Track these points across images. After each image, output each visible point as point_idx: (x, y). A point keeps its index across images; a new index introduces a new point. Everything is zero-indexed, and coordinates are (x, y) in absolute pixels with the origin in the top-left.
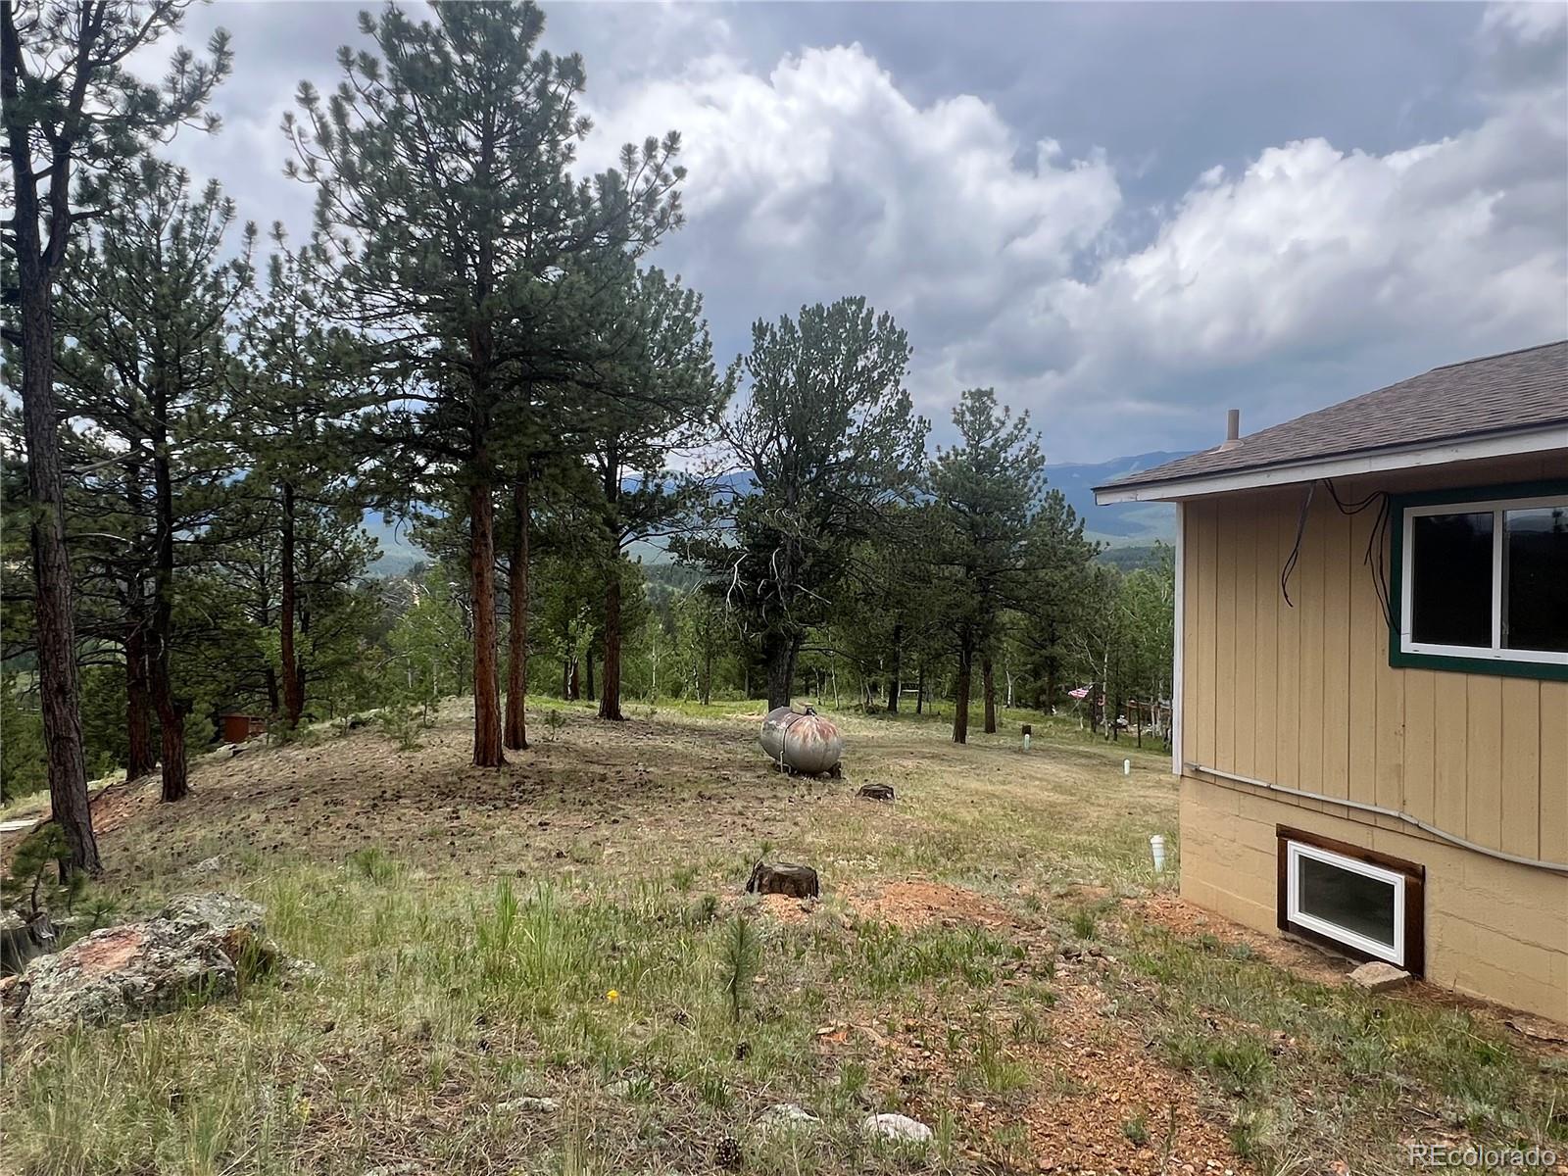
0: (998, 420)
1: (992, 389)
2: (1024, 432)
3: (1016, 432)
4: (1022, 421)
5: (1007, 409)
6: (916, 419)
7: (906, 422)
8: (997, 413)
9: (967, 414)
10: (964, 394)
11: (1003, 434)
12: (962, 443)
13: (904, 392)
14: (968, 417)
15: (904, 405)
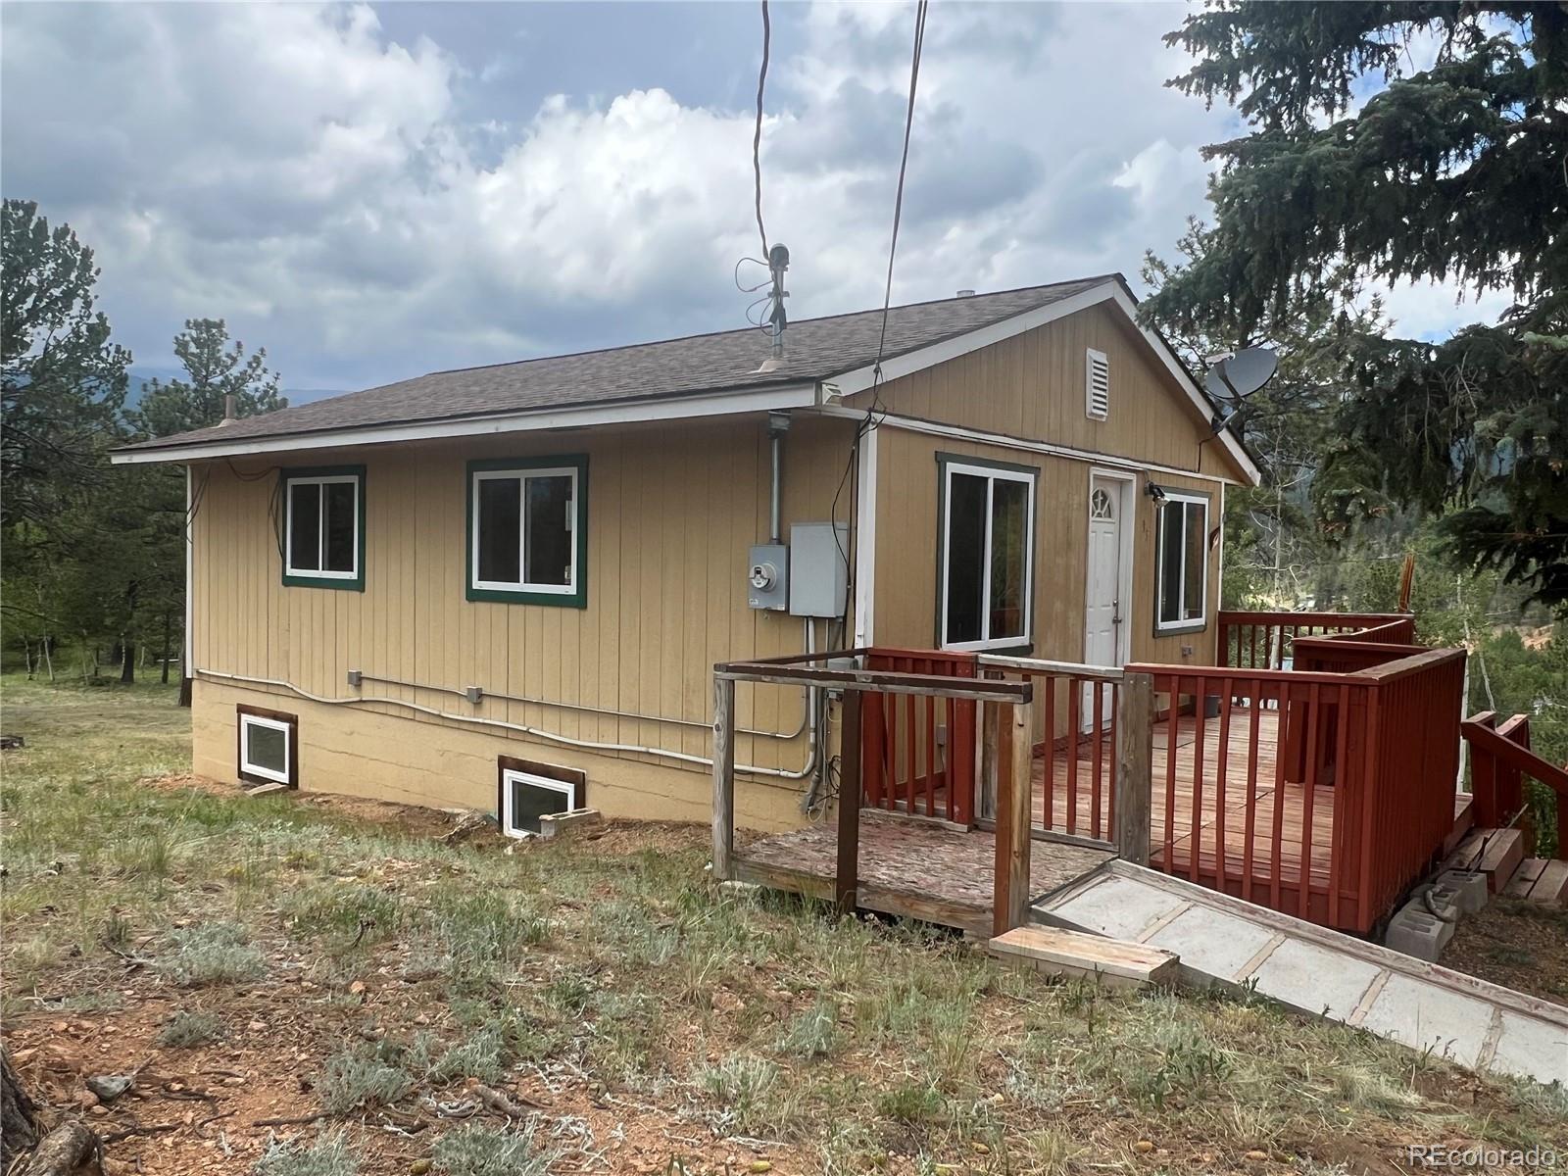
0: (228, 356)
1: (222, 321)
2: (259, 371)
3: (250, 371)
4: (257, 359)
5: (239, 345)
6: (112, 349)
7: (99, 351)
8: (226, 348)
9: (192, 344)
10: (188, 322)
11: (235, 371)
12: (186, 379)
13: (100, 316)
14: (193, 348)
15: (99, 331)
